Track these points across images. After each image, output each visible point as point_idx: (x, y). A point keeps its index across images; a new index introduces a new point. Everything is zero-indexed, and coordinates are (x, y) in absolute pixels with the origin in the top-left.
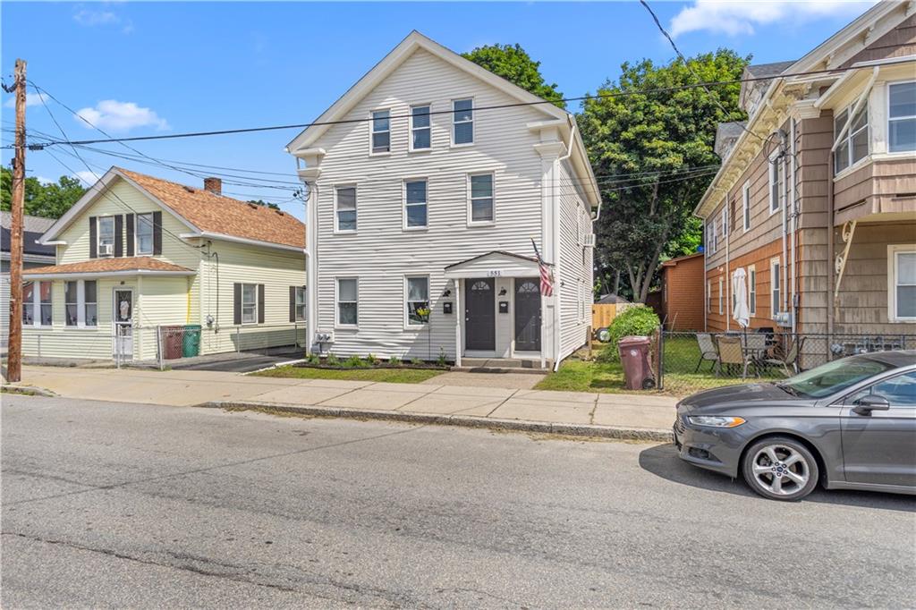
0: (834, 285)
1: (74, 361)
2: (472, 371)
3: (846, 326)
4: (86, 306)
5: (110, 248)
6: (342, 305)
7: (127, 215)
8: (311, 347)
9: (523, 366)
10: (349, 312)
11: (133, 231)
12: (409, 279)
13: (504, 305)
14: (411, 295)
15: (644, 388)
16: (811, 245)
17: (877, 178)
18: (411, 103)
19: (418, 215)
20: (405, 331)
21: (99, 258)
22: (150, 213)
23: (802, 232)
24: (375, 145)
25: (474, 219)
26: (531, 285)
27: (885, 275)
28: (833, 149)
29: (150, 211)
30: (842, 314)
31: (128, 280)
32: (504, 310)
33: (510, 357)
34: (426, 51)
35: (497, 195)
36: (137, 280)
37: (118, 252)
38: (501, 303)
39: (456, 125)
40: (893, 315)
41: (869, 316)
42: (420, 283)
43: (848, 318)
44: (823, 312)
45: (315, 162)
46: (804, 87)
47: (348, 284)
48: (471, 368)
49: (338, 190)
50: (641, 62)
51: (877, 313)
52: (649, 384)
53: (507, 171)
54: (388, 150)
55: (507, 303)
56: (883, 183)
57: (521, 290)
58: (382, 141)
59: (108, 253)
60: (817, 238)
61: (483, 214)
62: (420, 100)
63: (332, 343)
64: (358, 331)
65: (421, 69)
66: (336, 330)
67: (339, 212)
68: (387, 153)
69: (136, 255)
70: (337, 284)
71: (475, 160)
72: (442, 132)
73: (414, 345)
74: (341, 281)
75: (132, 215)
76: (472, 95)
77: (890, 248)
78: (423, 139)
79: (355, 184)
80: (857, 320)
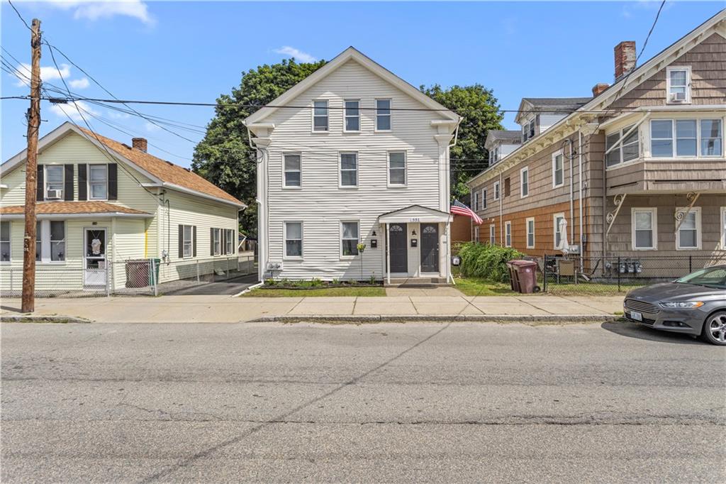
0: (607, 231)
1: (53, 293)
2: (400, 287)
3: (612, 253)
4: (51, 243)
5: (59, 193)
6: (289, 242)
7: (79, 165)
8: (263, 274)
9: (432, 282)
10: (295, 247)
11: (86, 179)
12: (343, 223)
13: (414, 241)
14: (345, 234)
15: (534, 292)
16: (594, 207)
17: (646, 171)
18: (346, 98)
19: (350, 178)
20: (341, 260)
21: (45, 201)
22: (105, 164)
23: (589, 199)
24: (315, 125)
25: (391, 182)
26: (431, 228)
27: (631, 224)
28: (607, 152)
29: (105, 163)
30: (610, 246)
31: (99, 221)
32: (414, 245)
33: (418, 276)
34: (356, 62)
35: (409, 166)
36: (111, 221)
37: (68, 196)
38: (412, 240)
39: (378, 116)
40: (634, 247)
41: (623, 247)
42: (352, 226)
43: (613, 248)
44: (601, 245)
45: (266, 134)
46: (591, 116)
47: (295, 226)
48: (399, 284)
49: (285, 156)
50: (434, 86)
51: (627, 245)
52: (537, 289)
53: (415, 152)
54: (326, 129)
55: (416, 240)
56: (649, 173)
57: (425, 231)
58: (322, 123)
59: (57, 197)
60: (598, 203)
61: (397, 179)
62: (352, 96)
63: (281, 271)
64: (303, 261)
65: (352, 74)
66: (284, 261)
67: (286, 173)
68: (326, 132)
69: (88, 200)
70: (285, 226)
71: (391, 142)
72: (367, 121)
73: (347, 270)
74: (288, 224)
75: (85, 165)
76: (390, 97)
77: (633, 209)
78: (353, 124)
79: (301, 152)
80: (617, 249)
